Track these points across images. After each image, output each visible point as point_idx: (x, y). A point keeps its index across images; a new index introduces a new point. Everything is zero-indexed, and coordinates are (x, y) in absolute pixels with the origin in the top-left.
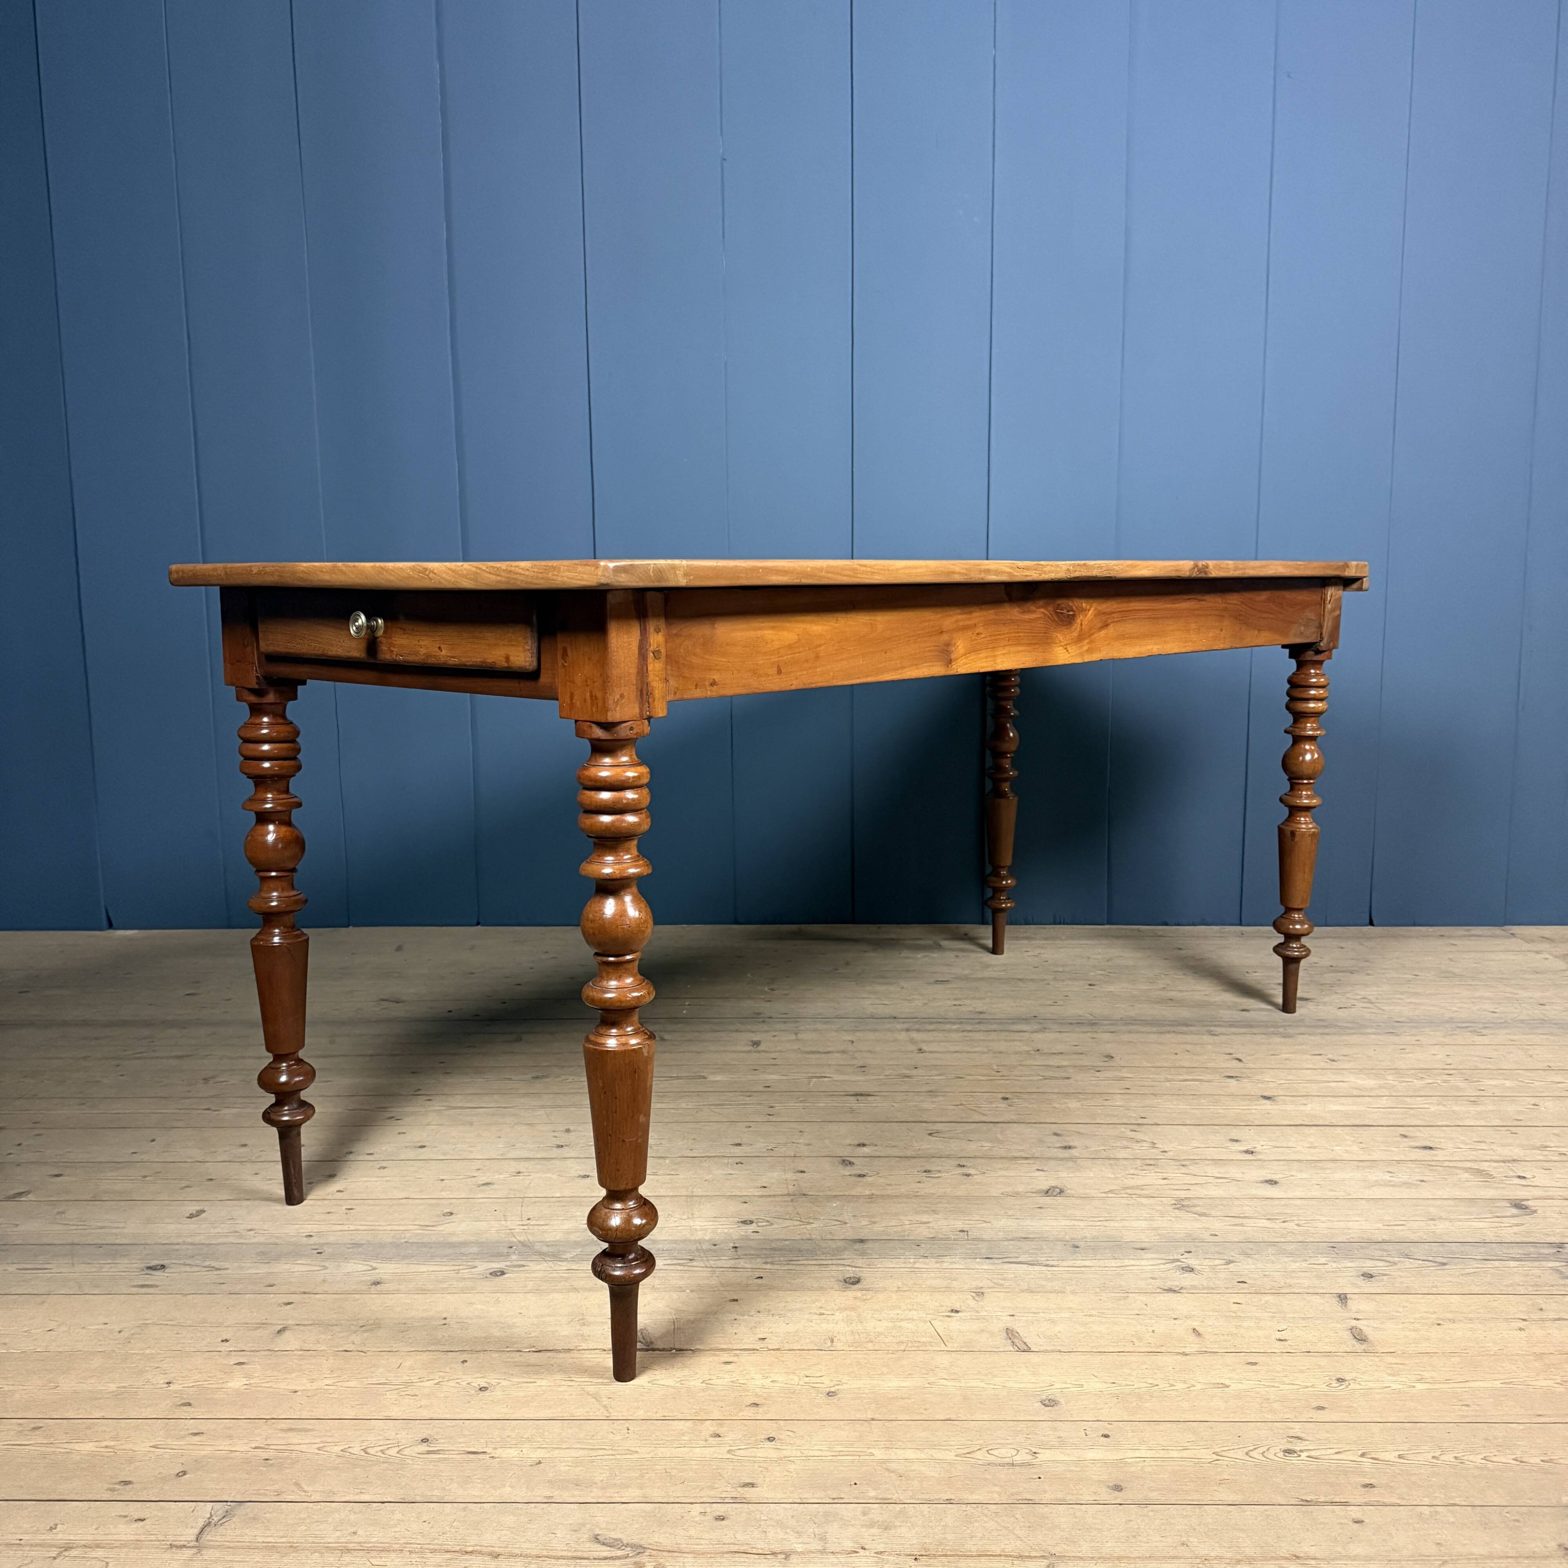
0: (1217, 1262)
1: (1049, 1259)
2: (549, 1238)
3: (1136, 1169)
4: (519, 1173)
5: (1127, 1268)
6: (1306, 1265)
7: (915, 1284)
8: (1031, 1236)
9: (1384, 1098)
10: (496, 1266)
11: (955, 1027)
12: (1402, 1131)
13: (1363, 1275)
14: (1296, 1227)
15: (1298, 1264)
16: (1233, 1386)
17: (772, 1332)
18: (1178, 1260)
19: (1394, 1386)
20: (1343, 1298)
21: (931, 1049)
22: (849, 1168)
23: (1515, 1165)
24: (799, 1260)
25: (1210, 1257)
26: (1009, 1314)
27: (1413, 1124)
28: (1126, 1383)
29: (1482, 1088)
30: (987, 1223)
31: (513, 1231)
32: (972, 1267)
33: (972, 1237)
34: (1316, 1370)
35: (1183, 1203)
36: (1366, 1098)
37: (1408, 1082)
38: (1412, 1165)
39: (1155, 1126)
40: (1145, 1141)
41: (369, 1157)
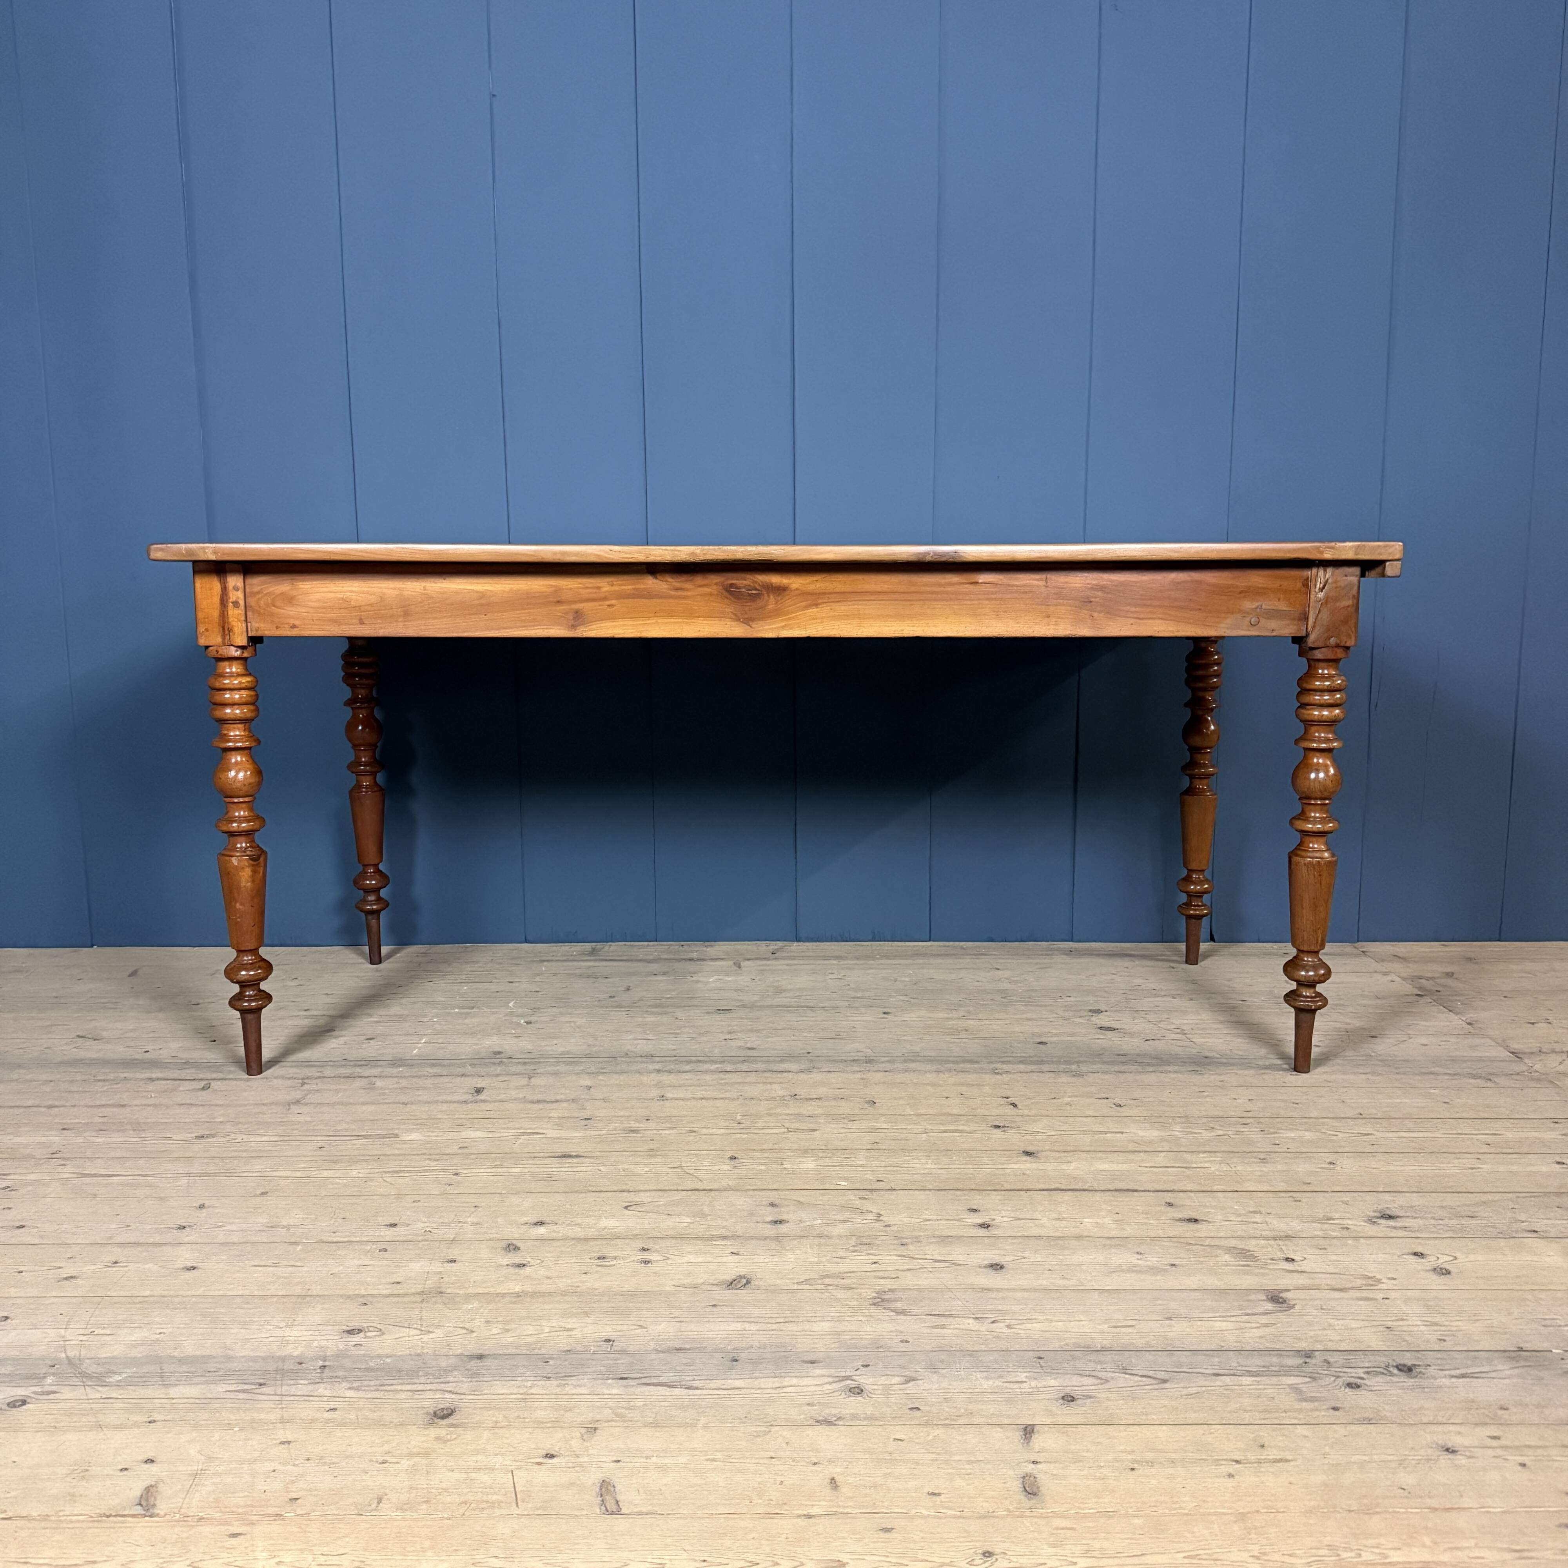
0: (896, 1380)
1: (696, 1378)
2: (105, 1353)
3: (847, 1249)
4: (116, 1263)
5: (785, 1390)
6: (1000, 1384)
7: (518, 1417)
8: (688, 1346)
9: (1162, 1154)
10: (20, 1392)
11: (714, 1067)
12: (1169, 1197)
13: (1063, 1398)
14: (1005, 1330)
15: (990, 1382)
16: (853, 1565)
17: (310, 1490)
18: (849, 1378)
19: (1052, 1563)
20: (1028, 1431)
21: (675, 1096)
22: (511, 1254)
23: (1287, 1243)
24: (392, 1385)
25: (889, 1373)
26: (615, 1459)
27: (1184, 1188)
28: (719, 1560)
29: (1277, 1142)
30: (641, 1327)
31: (67, 1343)
32: (598, 1391)
33: (616, 1349)
34: (962, 1540)
35: (885, 1297)
36: (1141, 1154)
37: (1196, 1133)
38: (1167, 1244)
39: (890, 1192)
40: (871, 1212)
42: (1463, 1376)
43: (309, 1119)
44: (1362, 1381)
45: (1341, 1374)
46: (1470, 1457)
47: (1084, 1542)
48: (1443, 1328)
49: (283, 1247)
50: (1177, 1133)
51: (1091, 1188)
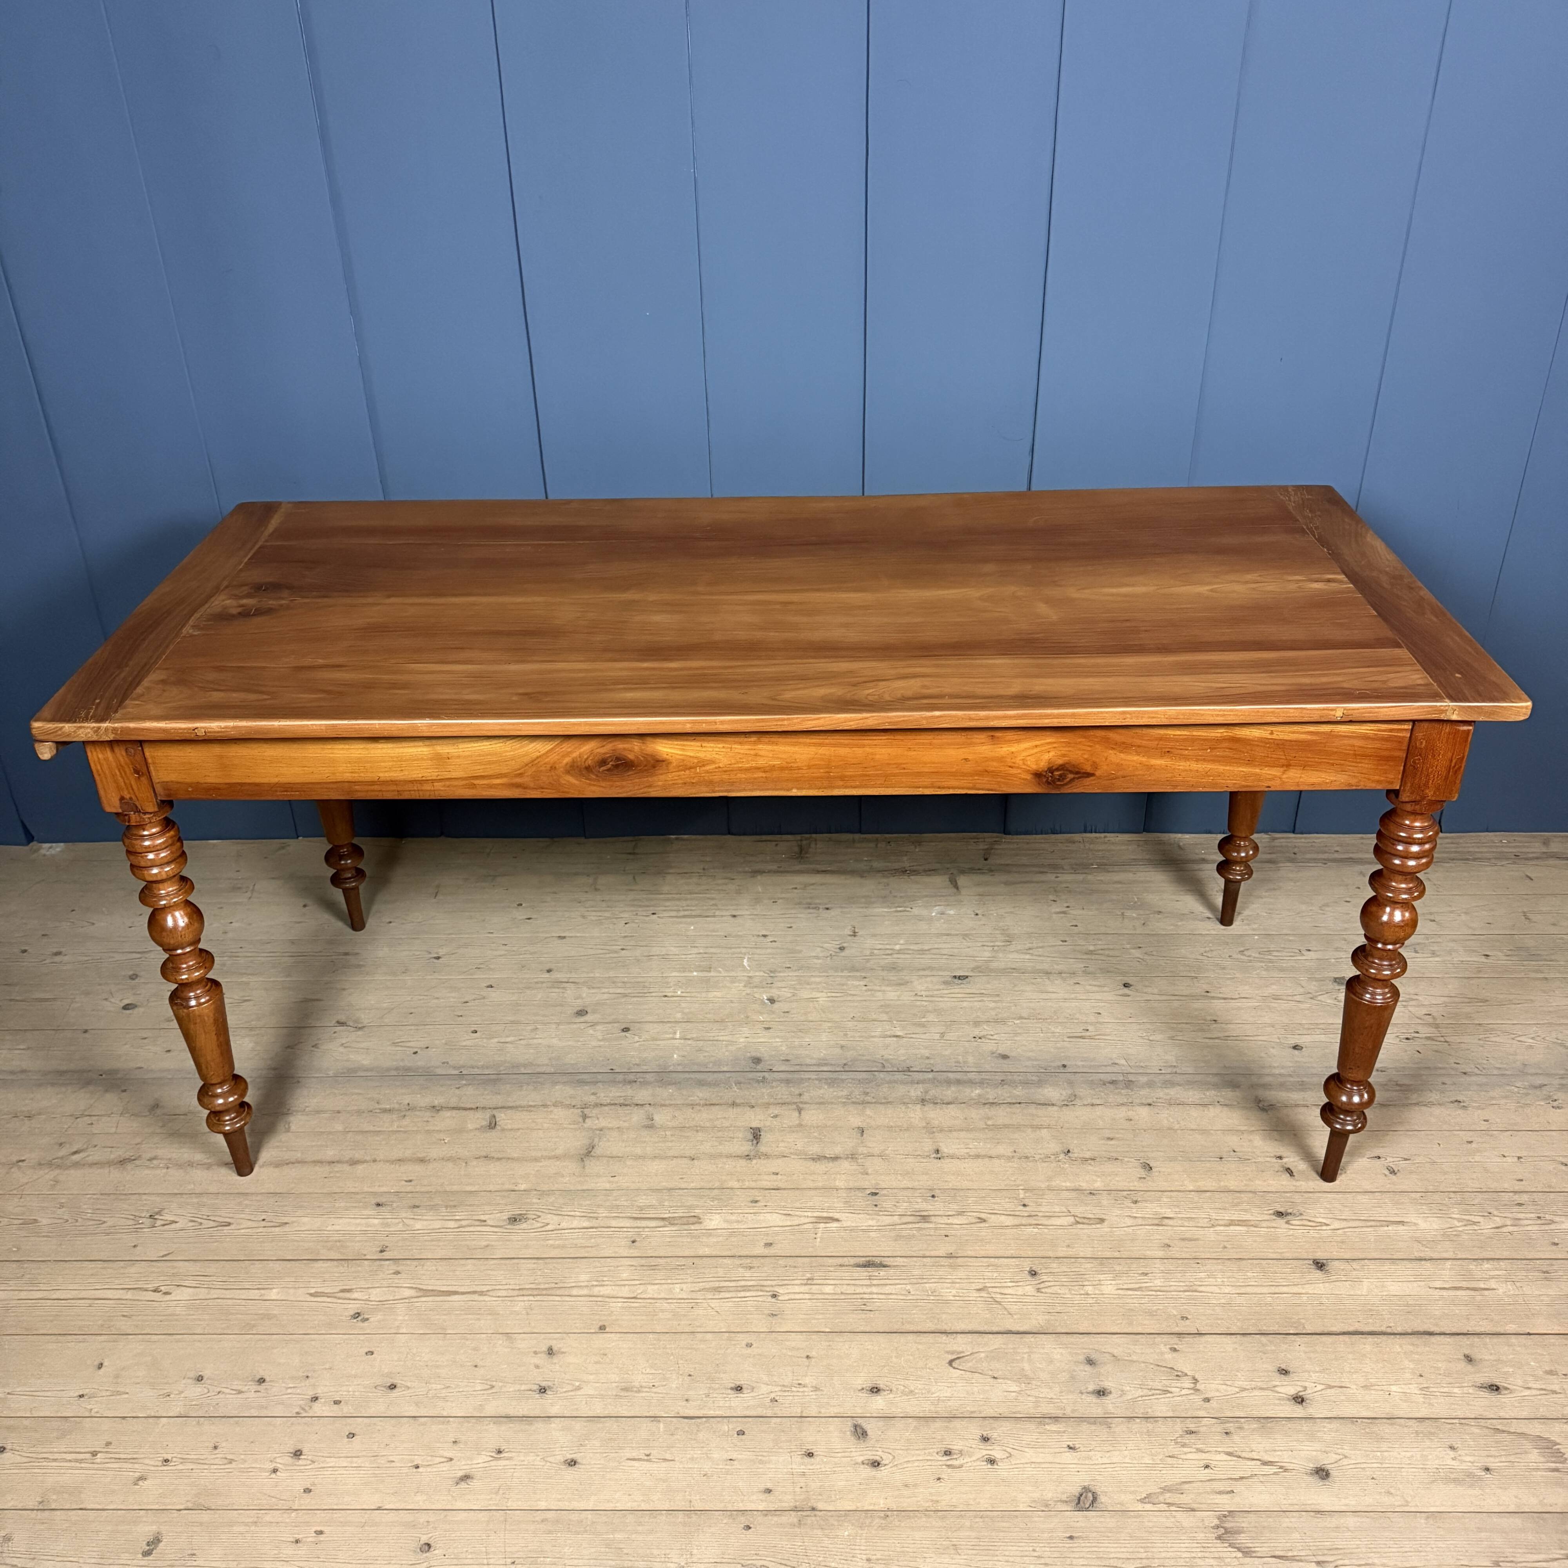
3: (1176, 1441)
4: (500, 1451)
9: (1448, 1264)
11: (975, 1094)
12: (1466, 1346)
21: (950, 1150)
22: (862, 1443)
27: (1478, 1329)
29: (1556, 1240)
35: (1227, 1525)
36: (1428, 1264)
37: (1475, 1223)
38: (1476, 1430)
39: (1198, 1339)
40: (1186, 1375)
41: (336, 1410)
43: (608, 1186)
49: (646, 1425)
50: (1457, 1223)
51: (1389, 1330)
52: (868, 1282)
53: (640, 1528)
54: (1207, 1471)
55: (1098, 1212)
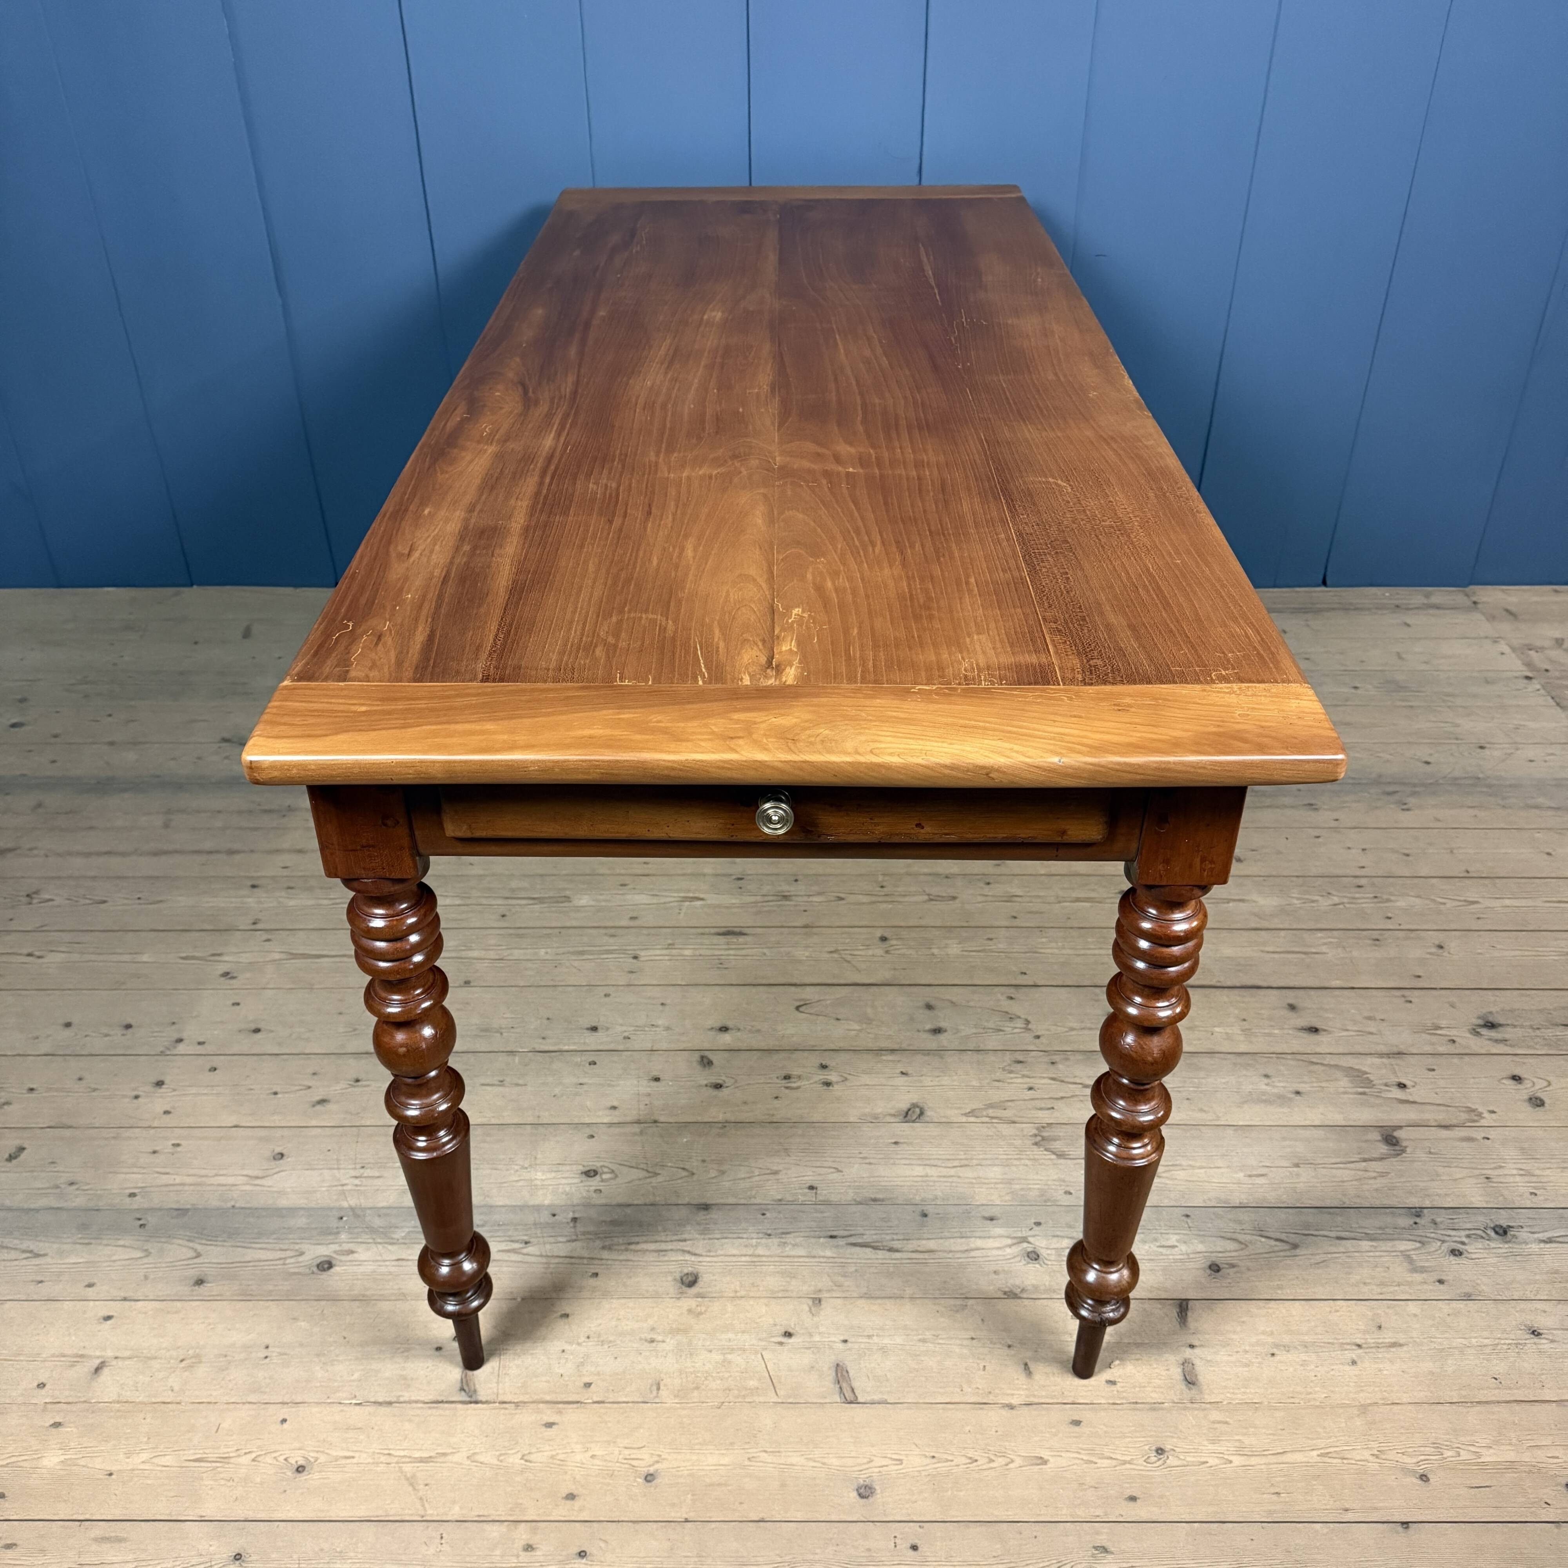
0: (1066, 1242)
1: (895, 1237)
3: (1004, 1069)
4: (357, 1082)
5: (973, 1254)
6: (1155, 1248)
7: (753, 1284)
8: (880, 1196)
9: (1283, 933)
10: (324, 1251)
12: (1290, 997)
13: (1210, 1267)
15: (1147, 1247)
16: (1053, 1463)
17: (598, 1374)
18: (1024, 1240)
19: (1212, 1461)
20: (1183, 1308)
22: (707, 1071)
23: (1399, 1062)
24: (638, 1243)
25: (1059, 1233)
26: (842, 1338)
27: (1304, 984)
28: (946, 1456)
29: (1390, 915)
30: (839, 1171)
31: (345, 1188)
32: (814, 1253)
33: (820, 1198)
34: (1138, 1434)
35: (1045, 1134)
36: (1263, 933)
37: (1313, 901)
38: (1292, 1062)
39: (1034, 990)
40: (1019, 1017)
41: (200, 1050)
42: (1550, 1241)
43: (481, 872)
44: (1463, 1247)
45: (1447, 1238)
46: (1552, 1341)
47: (1237, 1438)
48: (1534, 1179)
49: (503, 1058)
50: (1295, 901)
51: (1219, 984)
52: (726, 947)
53: (488, 1139)
54: (1030, 1092)
55: (951, 892)
